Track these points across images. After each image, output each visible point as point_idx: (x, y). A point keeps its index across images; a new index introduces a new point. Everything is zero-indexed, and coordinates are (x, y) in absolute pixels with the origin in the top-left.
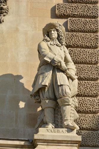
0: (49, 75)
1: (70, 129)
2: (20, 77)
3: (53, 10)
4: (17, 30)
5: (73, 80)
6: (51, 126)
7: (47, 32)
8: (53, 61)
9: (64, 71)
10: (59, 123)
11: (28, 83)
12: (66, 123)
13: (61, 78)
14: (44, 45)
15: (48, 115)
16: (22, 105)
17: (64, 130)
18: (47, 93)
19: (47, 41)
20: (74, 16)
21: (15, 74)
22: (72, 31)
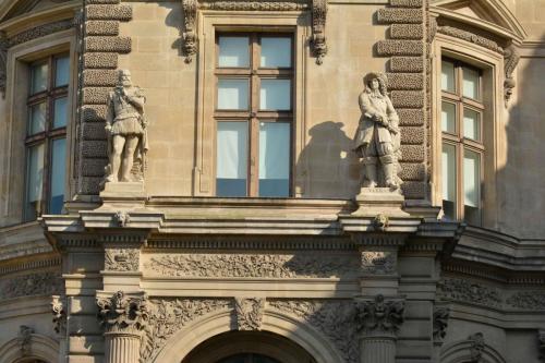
0: (371, 130)
1: (393, 189)
2: (341, 125)
3: (375, 48)
4: (337, 72)
5: (395, 134)
6: (373, 184)
7: (369, 80)
8: (374, 116)
9: (385, 127)
10: (381, 181)
11: (349, 130)
12: (388, 181)
13: (384, 134)
14: (365, 98)
15: (370, 172)
16: (343, 155)
17: (387, 189)
18: (368, 150)
19: (368, 93)
20: (397, 54)
21: (336, 122)
22: (395, 71)
